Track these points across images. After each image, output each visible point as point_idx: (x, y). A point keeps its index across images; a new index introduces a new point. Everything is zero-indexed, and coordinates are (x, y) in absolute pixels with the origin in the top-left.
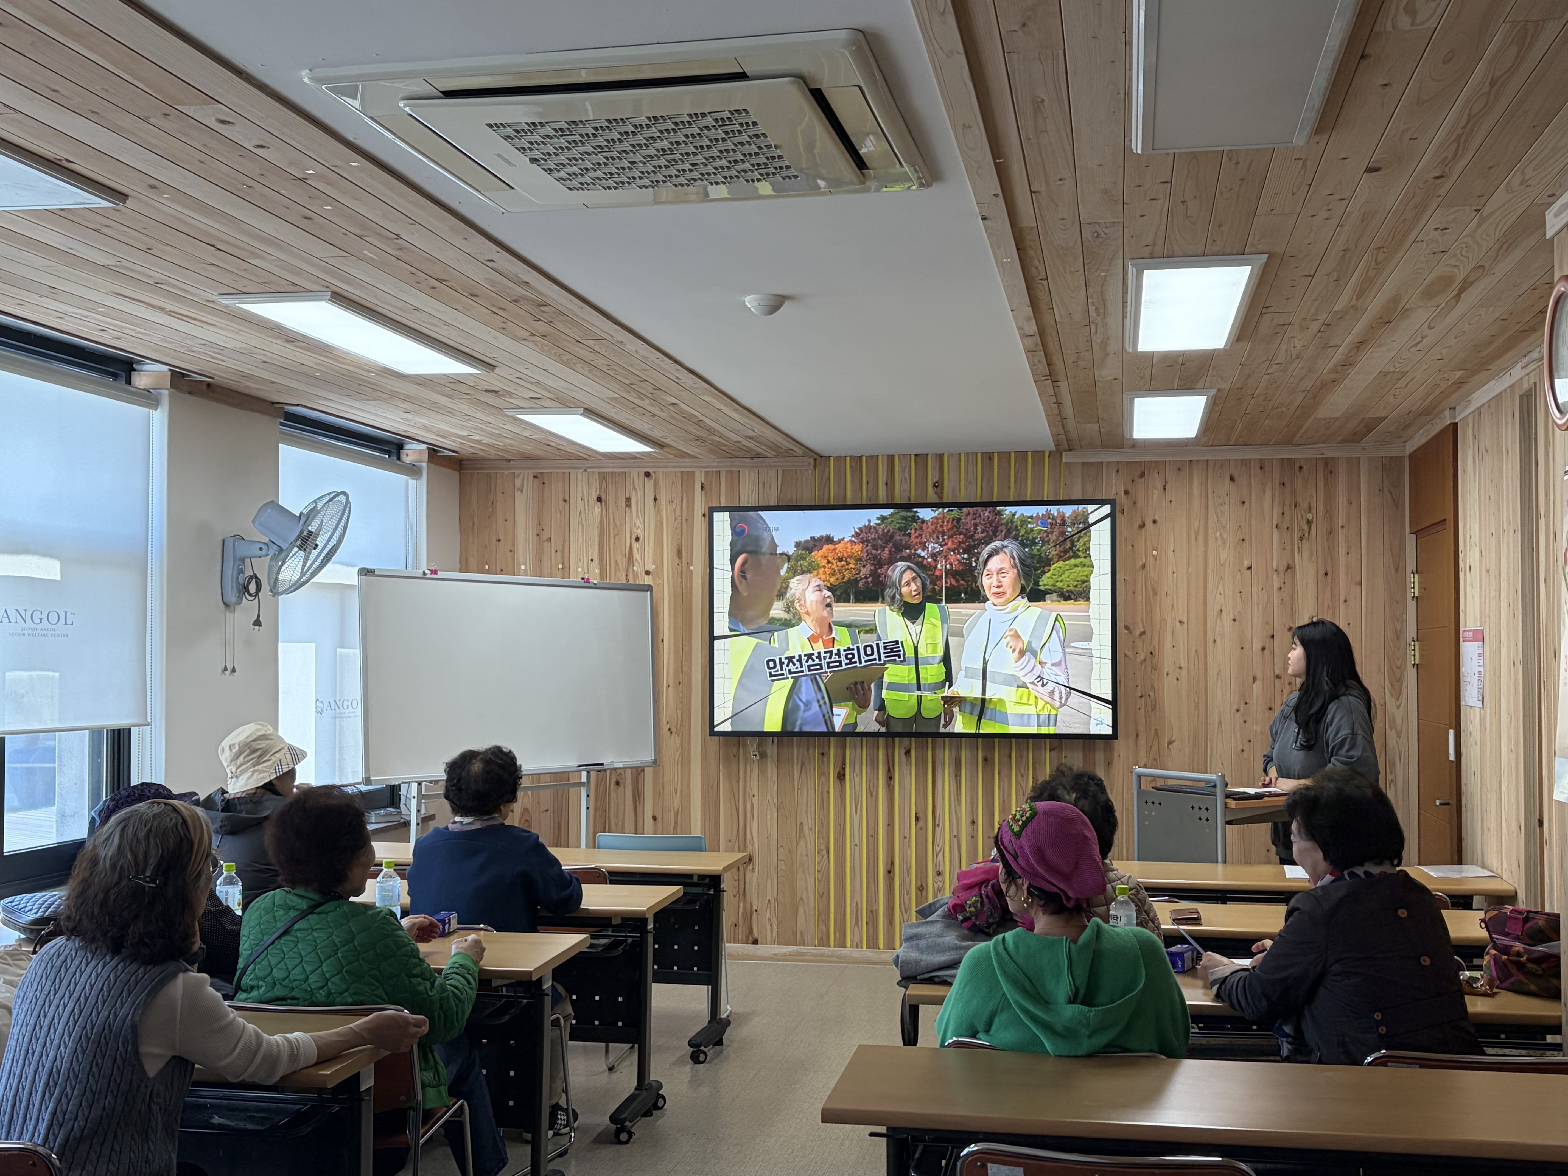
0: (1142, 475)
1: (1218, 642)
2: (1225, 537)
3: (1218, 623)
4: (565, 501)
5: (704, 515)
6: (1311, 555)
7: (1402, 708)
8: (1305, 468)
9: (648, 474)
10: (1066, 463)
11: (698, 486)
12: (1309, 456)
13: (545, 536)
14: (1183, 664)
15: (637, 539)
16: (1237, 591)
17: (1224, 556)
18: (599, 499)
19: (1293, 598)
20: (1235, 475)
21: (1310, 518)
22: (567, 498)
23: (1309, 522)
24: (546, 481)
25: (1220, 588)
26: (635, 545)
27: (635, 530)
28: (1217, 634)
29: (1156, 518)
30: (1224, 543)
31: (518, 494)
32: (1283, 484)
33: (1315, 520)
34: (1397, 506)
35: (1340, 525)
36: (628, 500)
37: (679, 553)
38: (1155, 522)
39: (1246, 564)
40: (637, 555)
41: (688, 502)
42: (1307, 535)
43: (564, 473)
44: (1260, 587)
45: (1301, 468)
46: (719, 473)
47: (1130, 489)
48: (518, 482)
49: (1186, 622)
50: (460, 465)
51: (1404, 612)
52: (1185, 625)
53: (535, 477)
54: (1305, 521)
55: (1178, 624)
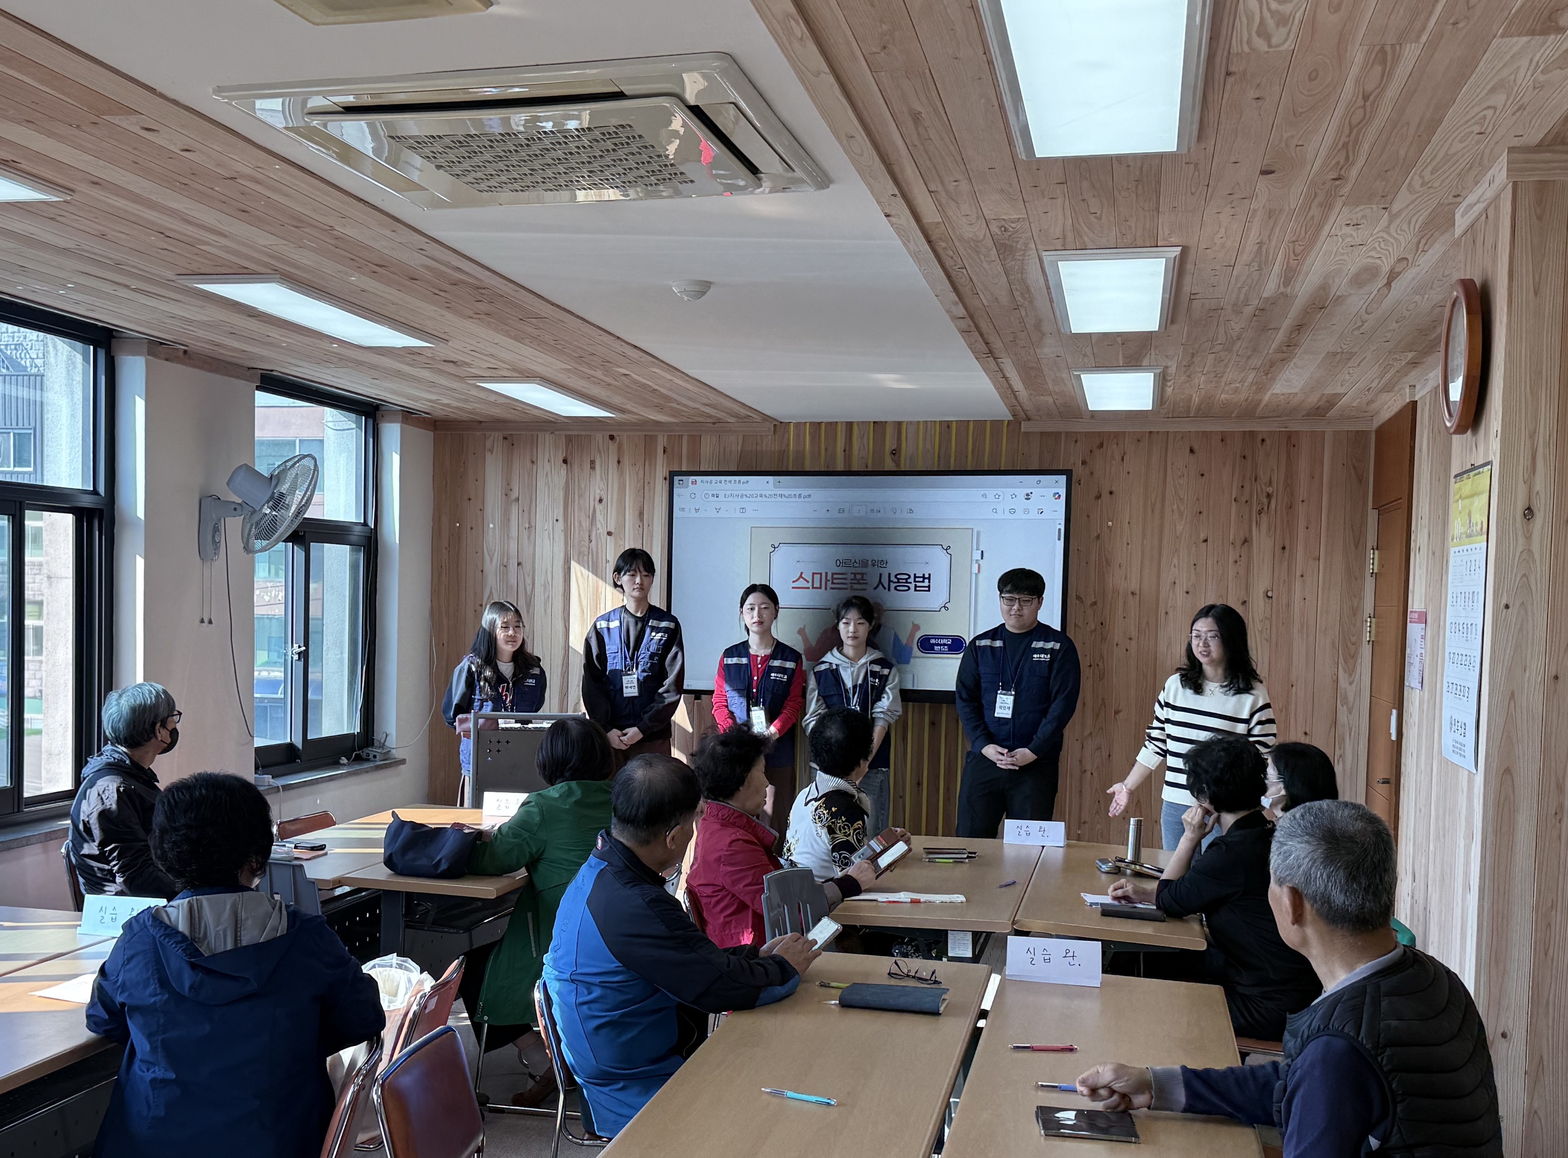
0: (1101, 445)
1: (1171, 614)
2: (1182, 509)
3: (1171, 596)
4: (533, 462)
5: (665, 479)
6: (1269, 530)
7: (1354, 685)
8: (1268, 441)
9: (612, 438)
10: (1025, 433)
11: (660, 450)
12: (1274, 429)
13: (515, 495)
14: (1134, 634)
15: (601, 501)
16: (1192, 563)
17: (1180, 528)
18: (565, 461)
19: (1248, 570)
20: (1196, 448)
21: (1270, 492)
22: (535, 459)
23: (1269, 496)
24: (515, 443)
25: (1175, 561)
26: (598, 507)
27: (598, 491)
28: (1169, 605)
29: (1113, 489)
30: (1181, 515)
31: (488, 455)
32: (1244, 457)
33: (1275, 496)
34: (1360, 481)
35: (1301, 499)
36: (593, 462)
37: (641, 514)
38: (1111, 493)
39: (1203, 536)
40: (599, 517)
41: (650, 465)
42: (1266, 508)
43: (532, 435)
44: (1216, 560)
45: (1263, 440)
46: (680, 437)
47: (1087, 460)
48: (489, 443)
49: (1138, 592)
50: (435, 425)
51: (1362, 589)
52: (1137, 597)
53: (505, 438)
54: (1265, 495)
55: (1130, 596)
